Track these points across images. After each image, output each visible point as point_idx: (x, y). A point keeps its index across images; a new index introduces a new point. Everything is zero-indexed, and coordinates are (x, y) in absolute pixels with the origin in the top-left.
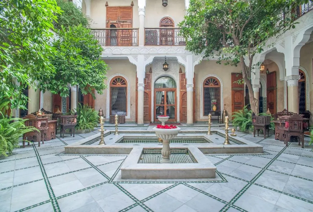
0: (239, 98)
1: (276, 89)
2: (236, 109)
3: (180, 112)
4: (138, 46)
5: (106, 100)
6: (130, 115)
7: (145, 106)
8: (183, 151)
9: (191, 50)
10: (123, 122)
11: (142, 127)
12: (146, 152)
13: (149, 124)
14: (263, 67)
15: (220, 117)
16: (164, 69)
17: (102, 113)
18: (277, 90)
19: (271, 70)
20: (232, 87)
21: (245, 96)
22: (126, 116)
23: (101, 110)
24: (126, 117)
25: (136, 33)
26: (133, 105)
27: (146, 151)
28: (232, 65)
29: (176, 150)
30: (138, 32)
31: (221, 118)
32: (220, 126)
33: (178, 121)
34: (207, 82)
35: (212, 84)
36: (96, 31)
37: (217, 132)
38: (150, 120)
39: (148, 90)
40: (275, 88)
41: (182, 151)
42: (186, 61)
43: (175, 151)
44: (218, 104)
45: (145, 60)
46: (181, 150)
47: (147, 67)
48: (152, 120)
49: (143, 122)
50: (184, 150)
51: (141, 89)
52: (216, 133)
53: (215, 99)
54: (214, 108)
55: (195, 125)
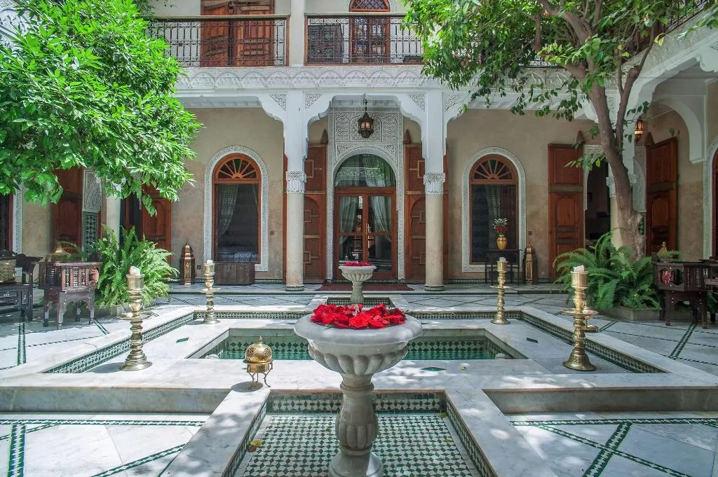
0: (569, 216)
1: (677, 186)
2: (560, 244)
3: (407, 253)
4: (287, 65)
5: (202, 218)
6: (269, 261)
7: (308, 237)
8: (427, 404)
9: (437, 75)
10: (247, 282)
11: (299, 294)
12: (280, 405)
13: (319, 286)
14: (640, 128)
15: (518, 268)
16: (361, 132)
17: (192, 256)
18: (680, 190)
19: (658, 138)
20: (551, 184)
21: (585, 208)
22: (256, 265)
23: (188, 247)
24: (258, 267)
25: (281, 29)
26: (276, 234)
27: (283, 402)
28: (558, 116)
29: (399, 401)
30: (288, 27)
31: (521, 270)
32: (520, 293)
33: (399, 278)
34: (480, 170)
35: (496, 176)
36: (169, 24)
37: (521, 313)
38: (323, 275)
39: (316, 193)
40: (674, 186)
41: (421, 404)
42: (424, 109)
43: (396, 404)
44: (511, 232)
45: (308, 105)
46: (418, 401)
47: (312, 125)
48: (330, 275)
49: (301, 282)
50: (430, 401)
51: (296, 186)
52: (520, 316)
53: (502, 218)
54: (501, 242)
55: (449, 289)
